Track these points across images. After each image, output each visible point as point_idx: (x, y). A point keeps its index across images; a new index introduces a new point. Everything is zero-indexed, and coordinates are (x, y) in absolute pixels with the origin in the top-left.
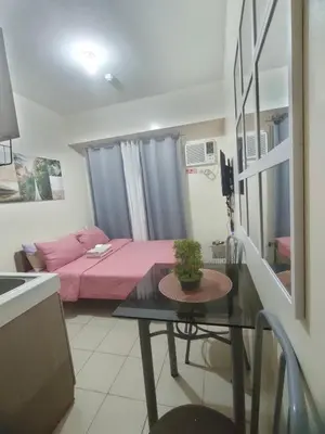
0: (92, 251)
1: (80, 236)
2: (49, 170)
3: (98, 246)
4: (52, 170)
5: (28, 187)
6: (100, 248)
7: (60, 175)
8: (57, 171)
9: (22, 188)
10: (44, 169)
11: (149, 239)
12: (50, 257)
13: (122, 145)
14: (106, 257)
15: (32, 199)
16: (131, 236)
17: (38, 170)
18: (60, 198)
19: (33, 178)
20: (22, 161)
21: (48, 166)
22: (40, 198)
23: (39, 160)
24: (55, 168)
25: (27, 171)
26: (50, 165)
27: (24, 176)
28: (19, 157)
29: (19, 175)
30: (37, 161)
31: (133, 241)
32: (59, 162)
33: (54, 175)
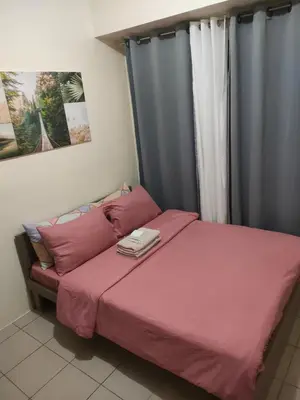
1: (110, 207)
2: (63, 92)
3: (136, 233)
4: (68, 91)
5: (29, 129)
6: (140, 237)
7: (82, 99)
8: (77, 93)
9: (19, 132)
11: (230, 220)
12: (60, 251)
13: (193, 28)
15: (36, 148)
16: (197, 209)
17: (44, 96)
18: (83, 140)
19: (37, 111)
20: (16, 85)
21: (61, 85)
22: (49, 145)
23: (45, 76)
24: (74, 87)
25: (25, 101)
26: (65, 82)
27: (21, 111)
28: (12, 77)
29: (14, 110)
30: (42, 80)
31: (199, 218)
32: (79, 74)
33: (73, 100)
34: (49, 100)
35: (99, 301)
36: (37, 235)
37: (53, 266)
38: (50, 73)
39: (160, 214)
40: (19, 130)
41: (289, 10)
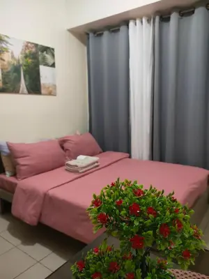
0: (72, 162)
1: (64, 141)
2: (40, 58)
3: (81, 157)
4: (44, 58)
5: (13, 76)
6: (82, 160)
7: (53, 65)
8: (50, 61)
10: (34, 56)
12: (21, 161)
14: (85, 174)
15: (15, 90)
16: (129, 151)
17: (26, 57)
18: (50, 94)
19: (20, 66)
20: (8, 45)
21: (40, 53)
22: (25, 91)
23: (29, 44)
24: (48, 57)
25: (13, 57)
26: (43, 52)
27: (9, 63)
28: (6, 39)
29: (4, 60)
30: (27, 46)
31: (130, 157)
32: (53, 49)
33: (46, 65)
34: (30, 61)
35: (46, 195)
36: (6, 150)
37: (14, 175)
38: (33, 43)
39: (100, 153)
40: (5, 75)
41: (193, 12)
